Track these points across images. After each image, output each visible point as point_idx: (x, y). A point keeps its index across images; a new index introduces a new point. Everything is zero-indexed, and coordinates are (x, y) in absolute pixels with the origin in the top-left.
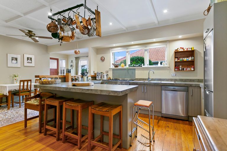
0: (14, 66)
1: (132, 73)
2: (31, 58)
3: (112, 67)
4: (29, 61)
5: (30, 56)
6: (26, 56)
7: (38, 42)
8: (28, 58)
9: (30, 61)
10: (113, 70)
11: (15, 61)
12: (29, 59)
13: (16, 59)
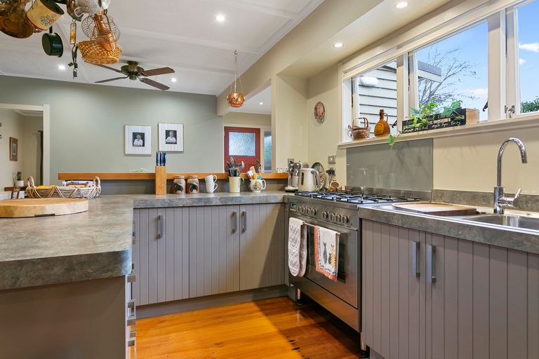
0: (137, 153)
1: (420, 162)
2: (175, 132)
3: (347, 139)
4: (171, 139)
5: (171, 127)
6: (163, 128)
7: (168, 88)
8: (168, 133)
9: (173, 140)
10: (350, 151)
11: (141, 142)
12: (171, 133)
13: (143, 136)
